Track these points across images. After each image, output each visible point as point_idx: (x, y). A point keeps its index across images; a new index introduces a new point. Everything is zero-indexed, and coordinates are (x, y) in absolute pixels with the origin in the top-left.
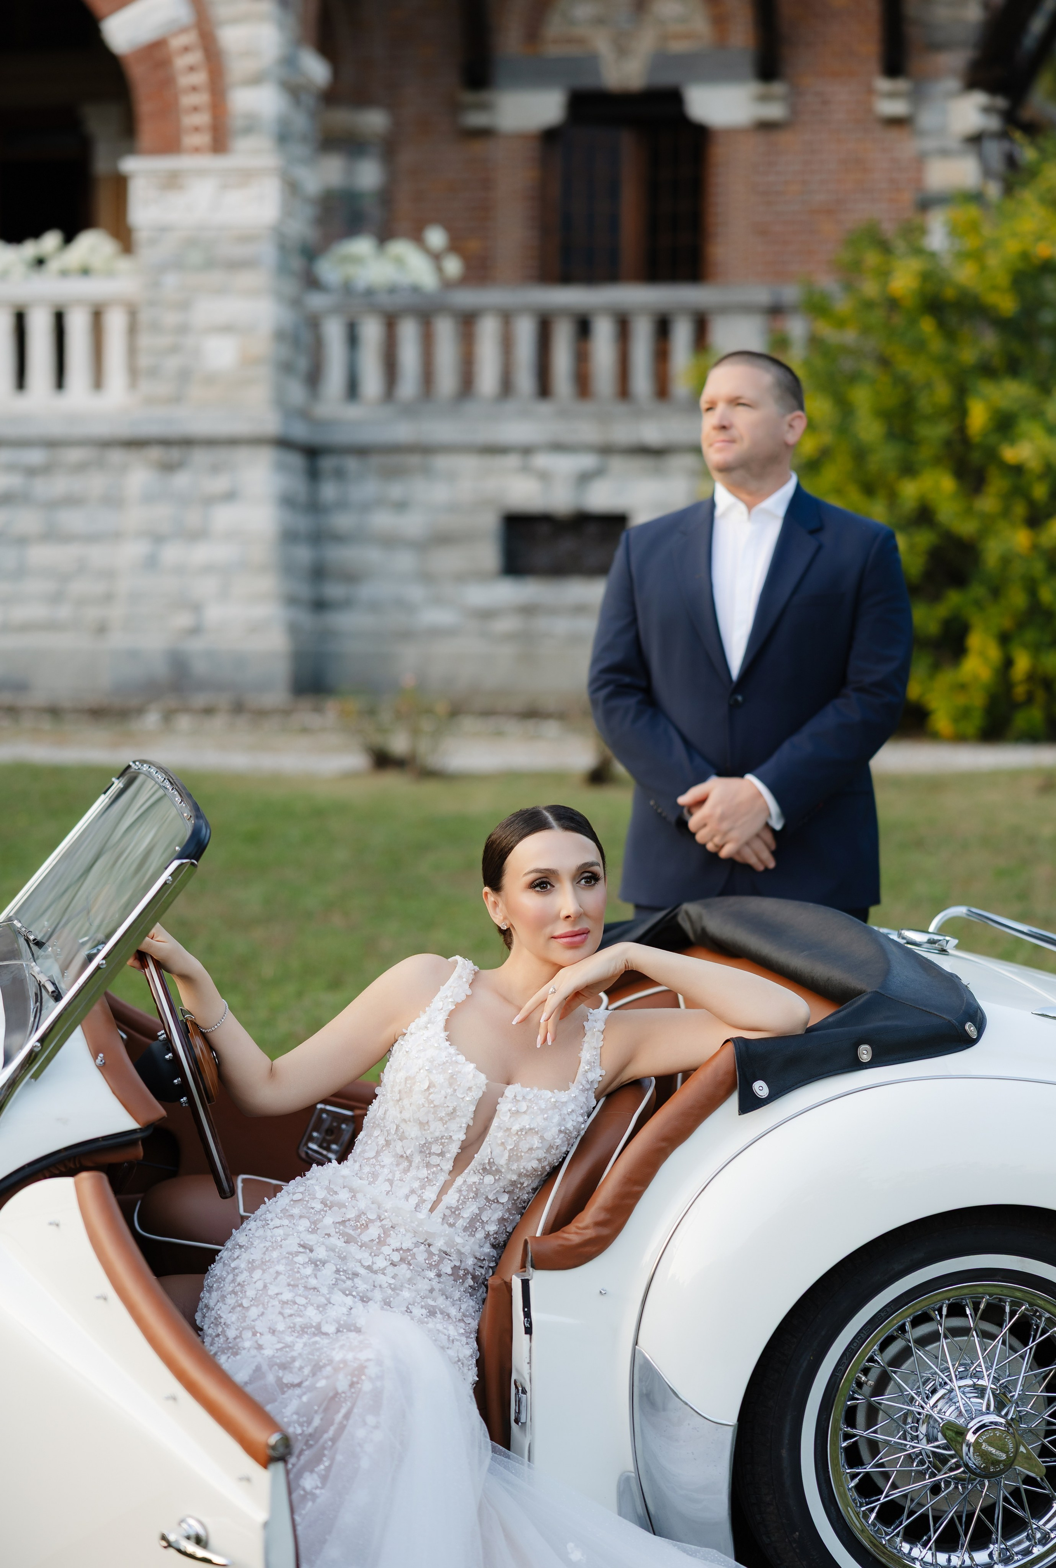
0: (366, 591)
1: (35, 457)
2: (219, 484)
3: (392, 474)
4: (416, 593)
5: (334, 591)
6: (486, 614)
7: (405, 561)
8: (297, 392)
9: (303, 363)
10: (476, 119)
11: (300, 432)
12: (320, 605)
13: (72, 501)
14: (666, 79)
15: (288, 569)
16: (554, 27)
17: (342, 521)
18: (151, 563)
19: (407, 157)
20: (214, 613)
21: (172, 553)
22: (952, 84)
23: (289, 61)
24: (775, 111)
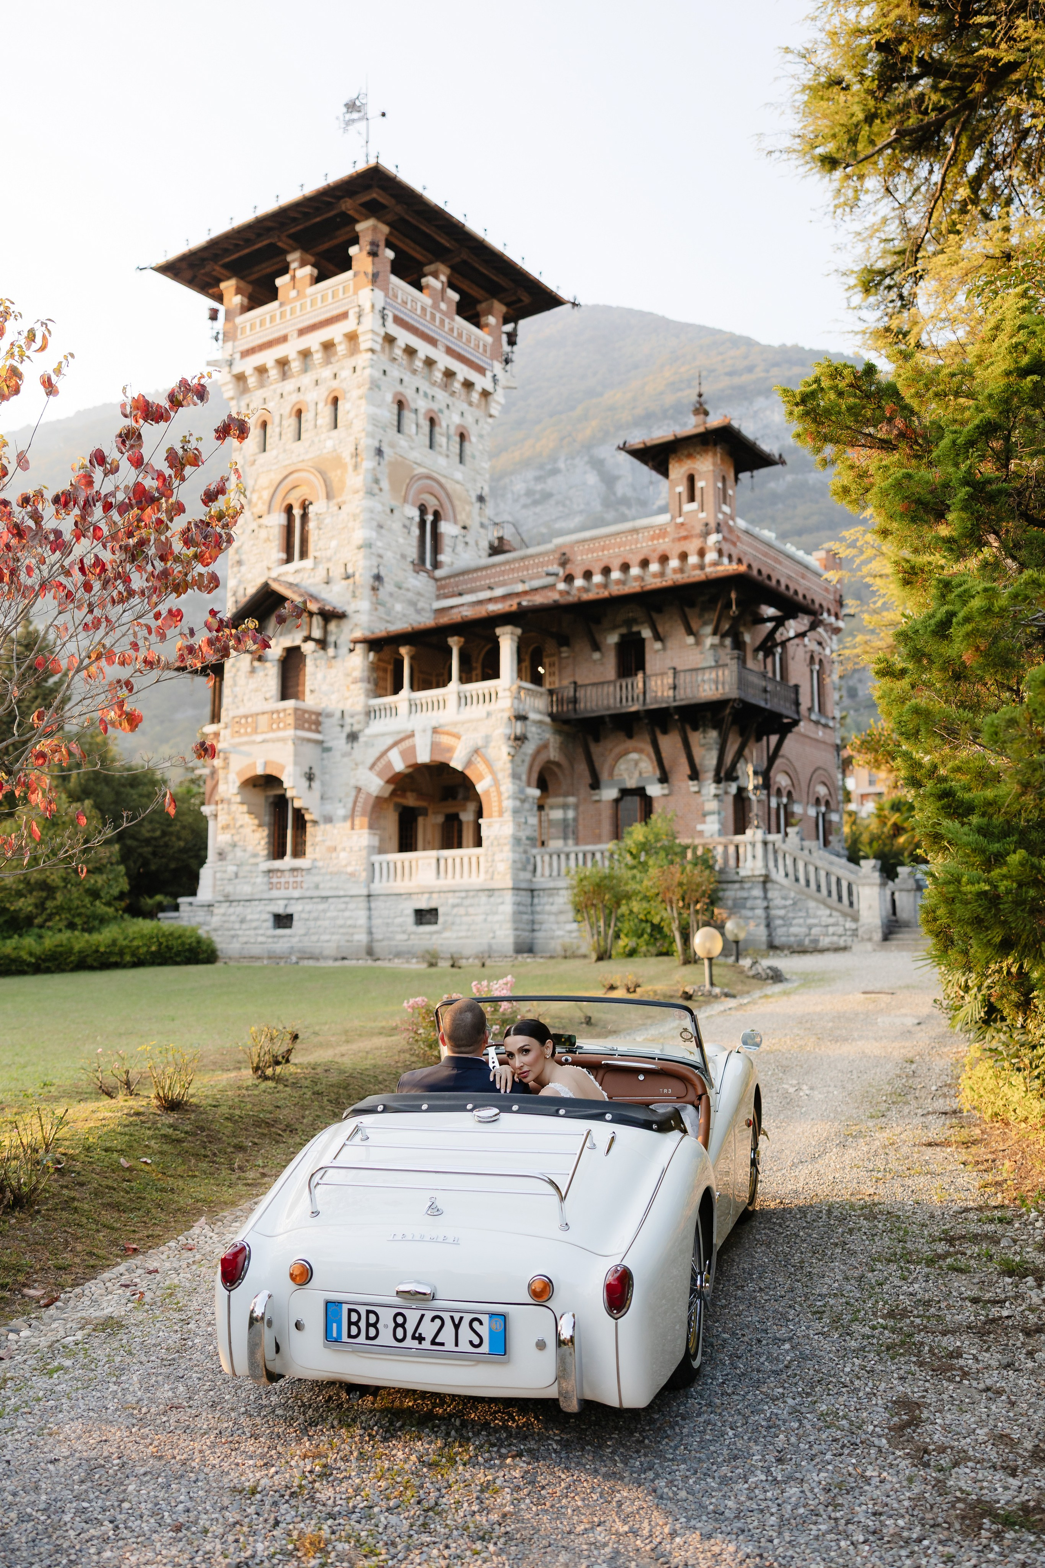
0: (544, 926)
1: (463, 894)
2: (500, 900)
3: (550, 895)
4: (555, 927)
5: (536, 927)
6: (570, 932)
7: (552, 918)
8: (528, 875)
9: (530, 867)
10: (596, 798)
11: (524, 885)
12: (533, 930)
13: (471, 905)
14: (641, 785)
15: (515, 921)
16: (616, 772)
17: (538, 908)
18: (485, 920)
19: (581, 808)
20: (498, 933)
21: (490, 918)
22: (710, 781)
23: (522, 791)
24: (666, 792)
